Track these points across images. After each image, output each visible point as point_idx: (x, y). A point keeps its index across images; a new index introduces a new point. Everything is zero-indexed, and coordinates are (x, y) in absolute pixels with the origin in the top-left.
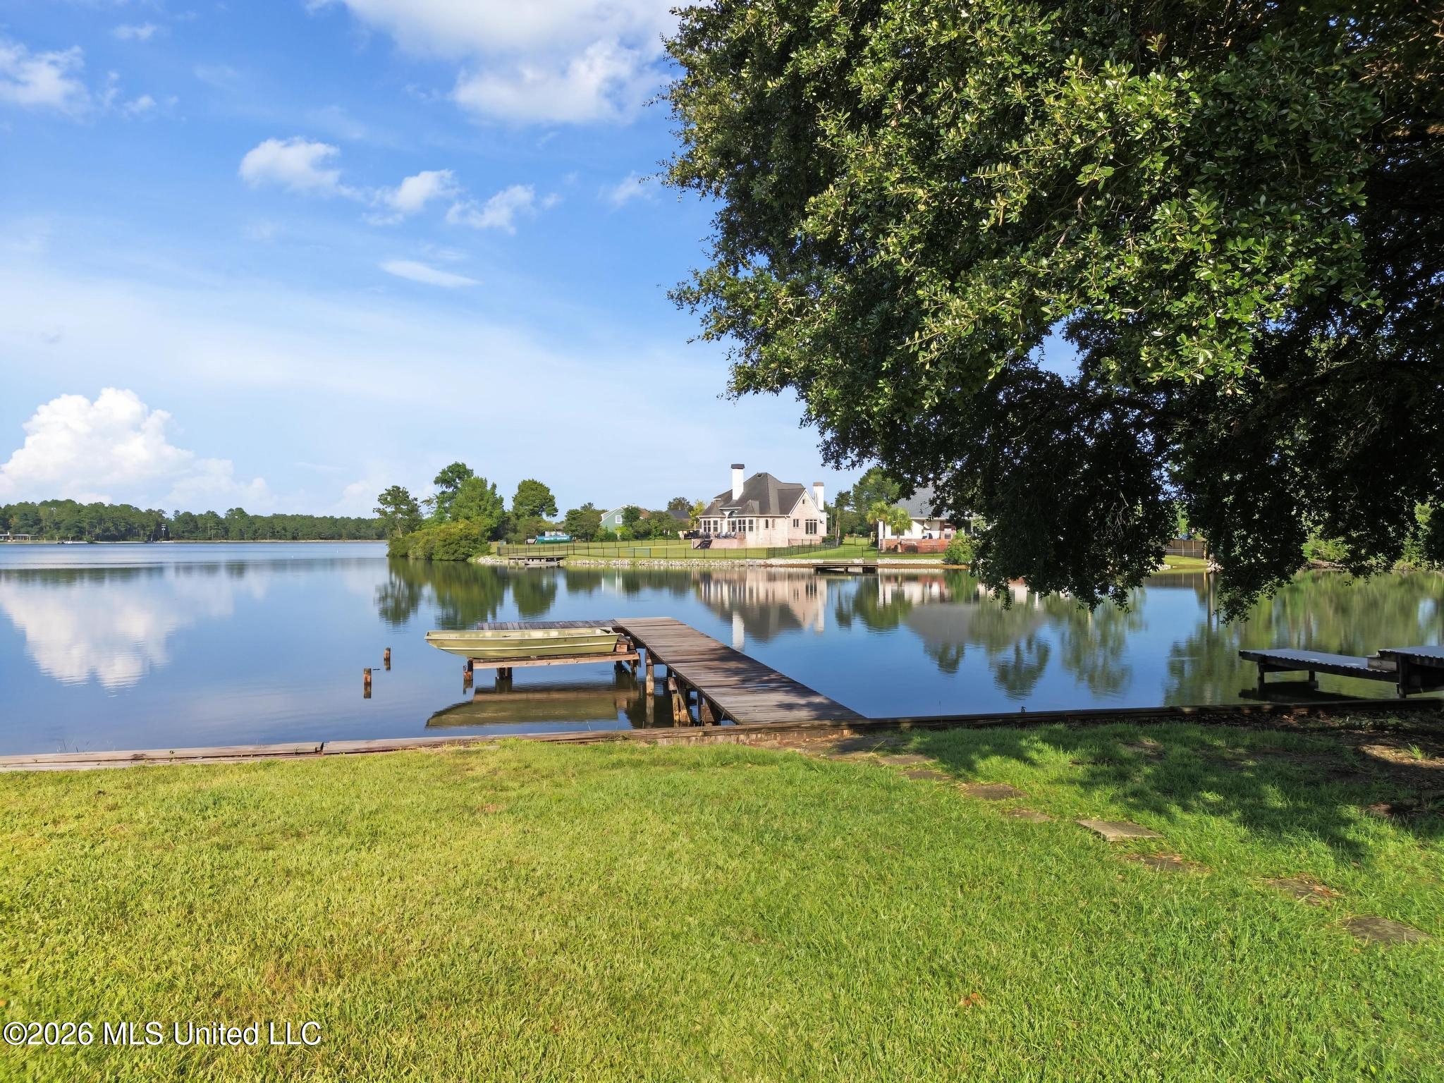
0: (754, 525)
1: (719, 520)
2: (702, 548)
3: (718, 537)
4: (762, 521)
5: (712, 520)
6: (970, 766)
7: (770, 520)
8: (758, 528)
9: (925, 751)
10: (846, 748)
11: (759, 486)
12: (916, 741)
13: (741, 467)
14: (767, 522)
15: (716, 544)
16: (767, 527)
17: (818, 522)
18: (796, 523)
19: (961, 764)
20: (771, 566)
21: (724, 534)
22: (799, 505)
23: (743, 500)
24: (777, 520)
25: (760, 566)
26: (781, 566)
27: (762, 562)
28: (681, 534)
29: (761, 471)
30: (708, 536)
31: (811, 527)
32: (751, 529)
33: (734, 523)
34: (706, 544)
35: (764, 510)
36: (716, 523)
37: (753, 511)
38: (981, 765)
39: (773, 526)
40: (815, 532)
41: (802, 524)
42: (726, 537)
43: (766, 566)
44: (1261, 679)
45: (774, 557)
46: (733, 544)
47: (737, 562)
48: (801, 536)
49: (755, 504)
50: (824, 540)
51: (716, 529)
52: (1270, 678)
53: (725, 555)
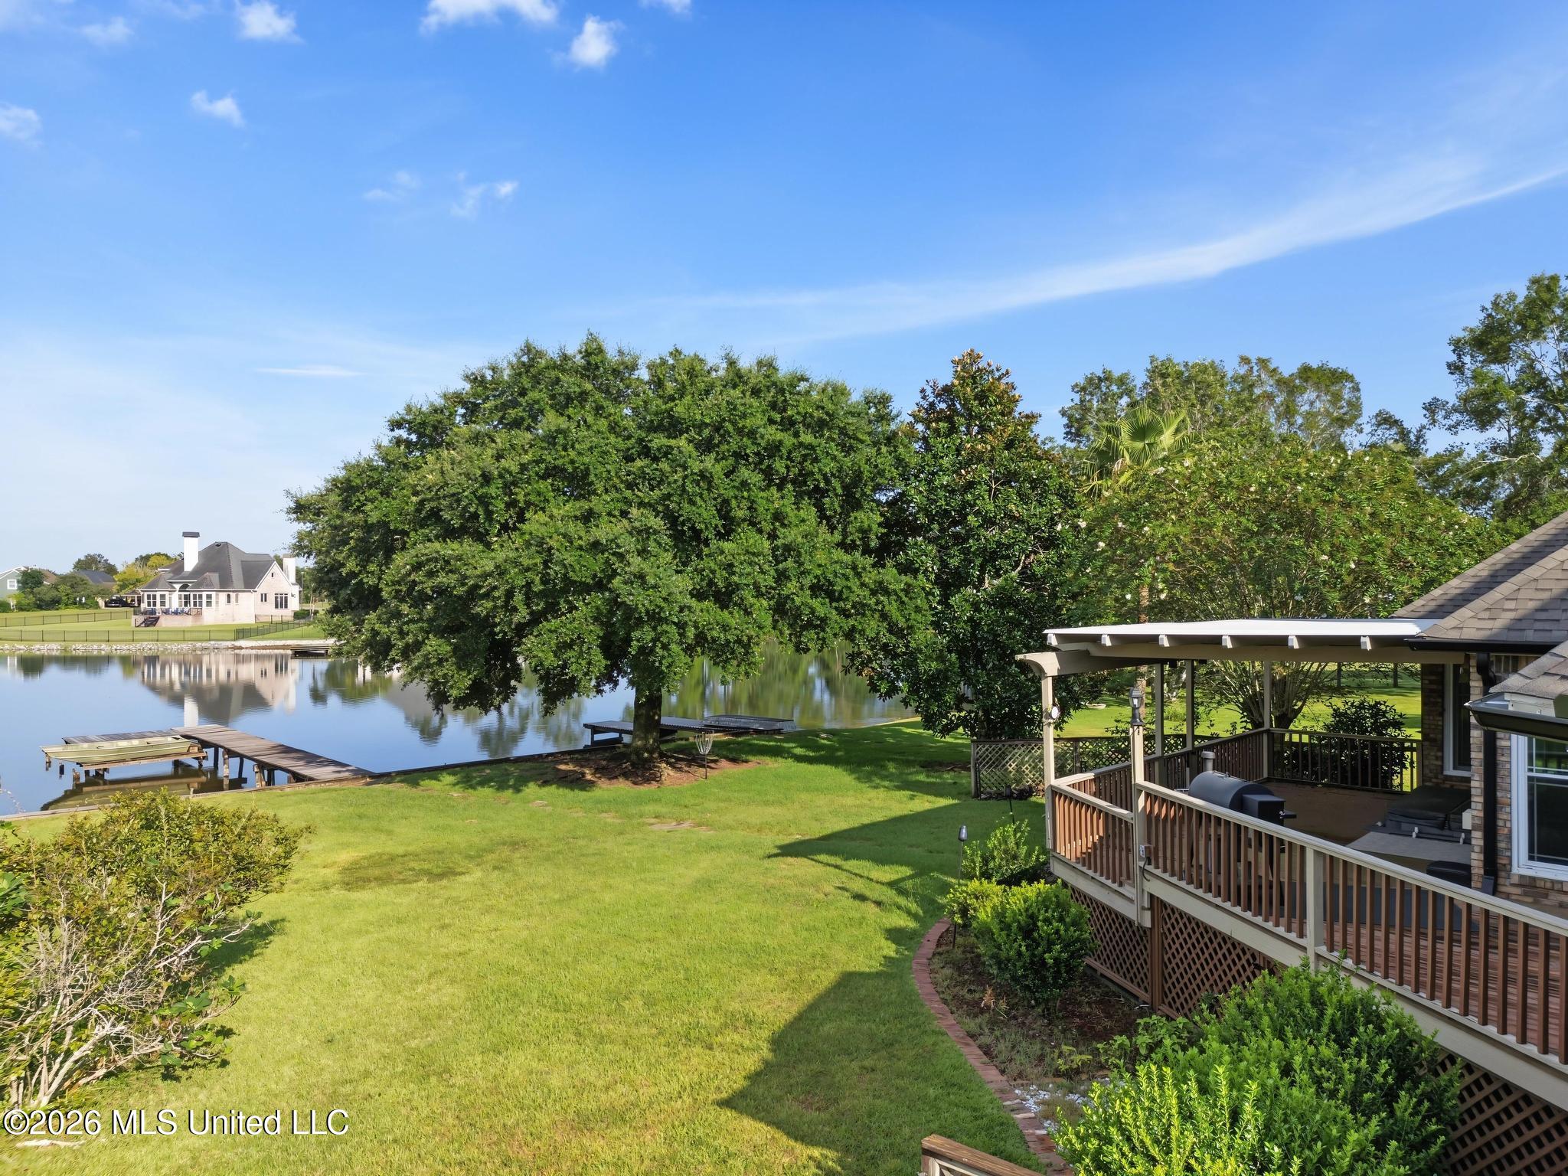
0: (214, 600)
1: (167, 593)
2: (147, 625)
3: (166, 612)
4: (223, 596)
5: (158, 594)
6: (418, 784)
7: (233, 595)
8: (217, 602)
9: (401, 781)
10: (368, 784)
11: (217, 559)
12: (398, 779)
13: (195, 535)
14: (229, 596)
15: (165, 622)
16: (229, 601)
17: (289, 596)
18: (264, 598)
19: (415, 784)
20: (240, 648)
21: (173, 609)
22: (267, 577)
23: (198, 572)
24: (241, 595)
25: (228, 648)
26: (252, 648)
27: (229, 644)
28: (101, 603)
29: (220, 540)
30: (153, 612)
31: (282, 602)
32: (209, 604)
33: (187, 597)
34: (151, 620)
35: (225, 583)
36: (163, 596)
37: (210, 585)
38: (422, 783)
39: (237, 601)
40: (286, 607)
41: (271, 599)
42: (176, 613)
43: (235, 648)
44: (592, 738)
45: (243, 638)
46: (187, 622)
47: (198, 645)
48: (269, 611)
49: (214, 577)
50: (298, 615)
51: (163, 604)
52: (598, 737)
53: (183, 635)
